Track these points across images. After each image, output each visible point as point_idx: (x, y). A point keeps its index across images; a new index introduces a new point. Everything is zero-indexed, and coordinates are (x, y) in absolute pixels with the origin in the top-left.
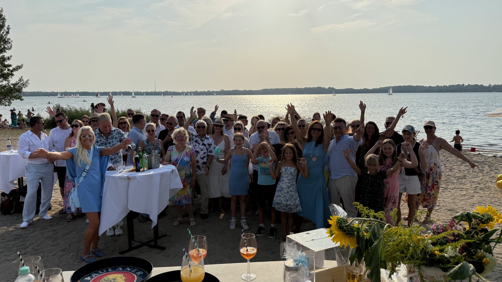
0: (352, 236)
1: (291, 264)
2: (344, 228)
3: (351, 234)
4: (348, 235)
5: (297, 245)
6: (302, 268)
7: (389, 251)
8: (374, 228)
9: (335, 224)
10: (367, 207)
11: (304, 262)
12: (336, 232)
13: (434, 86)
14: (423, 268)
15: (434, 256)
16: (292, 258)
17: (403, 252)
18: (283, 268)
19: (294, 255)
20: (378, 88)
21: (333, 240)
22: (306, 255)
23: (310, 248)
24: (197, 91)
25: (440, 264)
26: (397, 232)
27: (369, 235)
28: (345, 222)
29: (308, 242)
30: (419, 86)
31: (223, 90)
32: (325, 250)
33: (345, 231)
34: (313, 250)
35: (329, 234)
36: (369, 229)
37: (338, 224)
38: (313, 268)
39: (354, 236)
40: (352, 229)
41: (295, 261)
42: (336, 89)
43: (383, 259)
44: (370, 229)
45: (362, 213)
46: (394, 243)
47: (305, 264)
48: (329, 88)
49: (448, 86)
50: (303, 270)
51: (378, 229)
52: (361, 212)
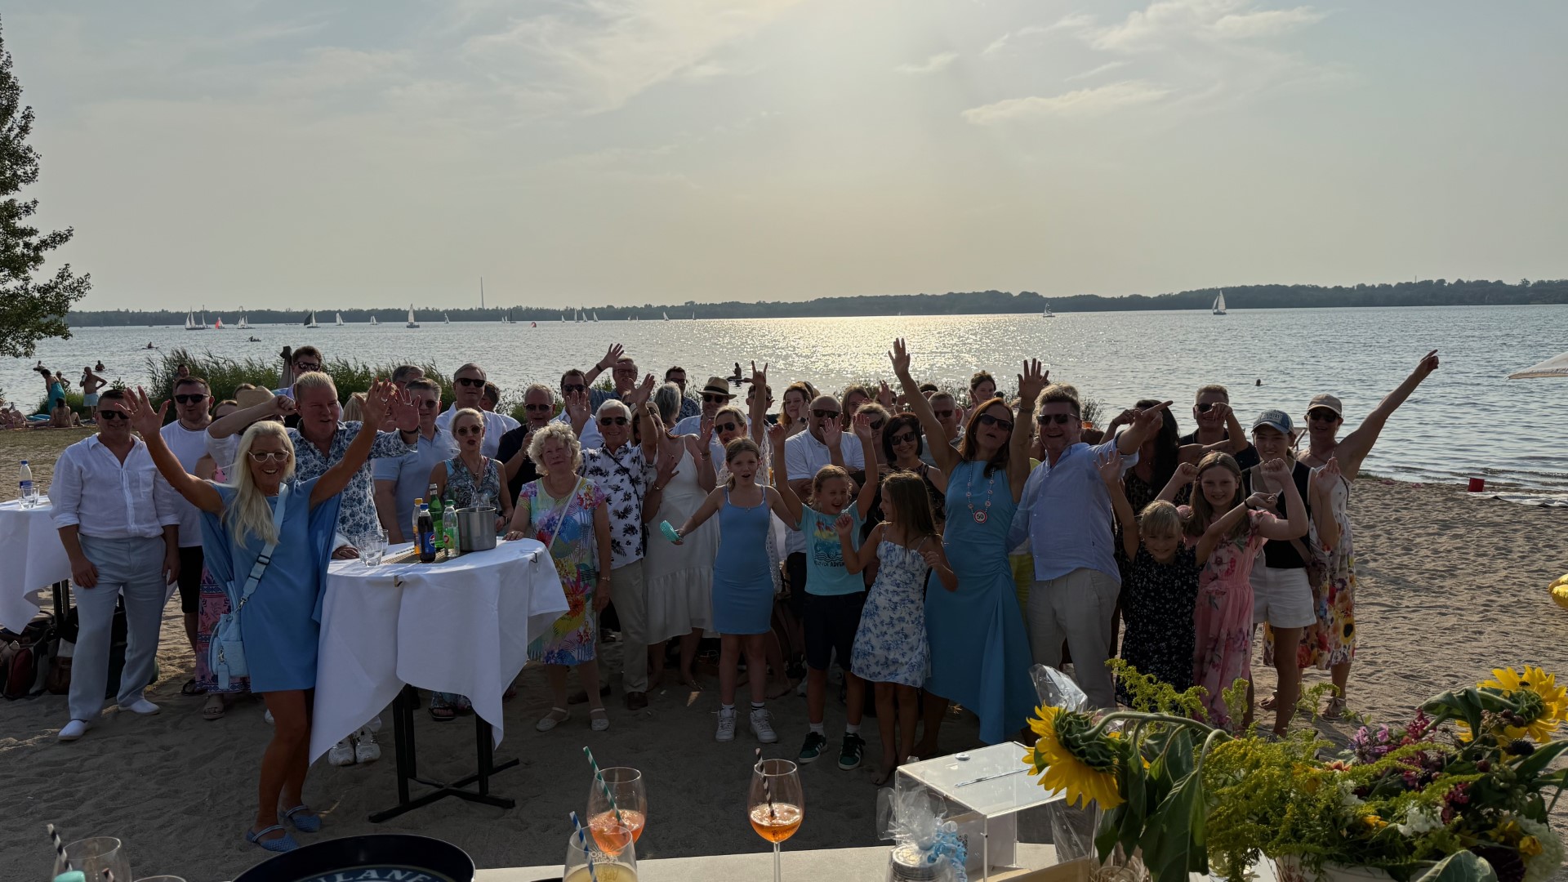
0: (1104, 770)
1: (912, 858)
2: (1080, 746)
3: (1102, 764)
4: (1091, 768)
5: (930, 796)
6: (947, 870)
7: (1220, 814)
8: (1173, 744)
9: (1051, 731)
10: (1151, 675)
11: (954, 851)
12: (1055, 758)
13: (1350, 286)
14: (1330, 868)
15: (1362, 832)
16: (916, 838)
17: (1264, 820)
18: (883, 874)
19: (922, 831)
20: (1176, 292)
21: (1047, 783)
22: (959, 830)
23: (973, 808)
24: (612, 307)
25: (1384, 857)
26: (1245, 755)
27: (1158, 766)
28: (1081, 724)
29: (963, 788)
30: (1304, 287)
31: (692, 303)
32: (1019, 813)
33: (1082, 753)
34: (980, 814)
35: (1030, 766)
36: (1156, 748)
37: (1061, 733)
38: (982, 869)
39: (1110, 770)
40: (1104, 747)
41: (924, 848)
43: (1198, 842)
44: (1160, 745)
45: (1135, 695)
46: (1237, 791)
47: (957, 857)
48: (1024, 294)
49: (1393, 285)
50: (949, 876)
51: (1185, 745)
52: (1132, 692)
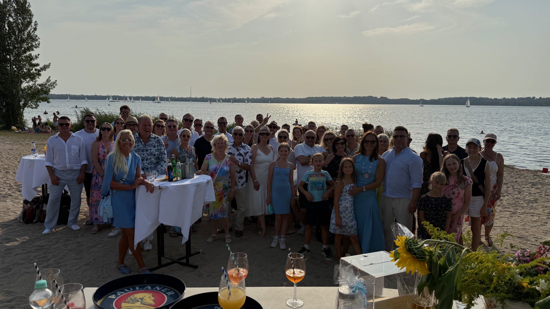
0: (423, 261)
1: (346, 291)
2: (414, 251)
3: (422, 258)
4: (418, 259)
5: (353, 268)
6: (359, 296)
7: (466, 280)
8: (449, 253)
9: (403, 245)
10: (438, 228)
11: (362, 289)
12: (405, 255)
13: (500, 98)
14: (507, 302)
15: (521, 289)
16: (348, 284)
17: (482, 283)
18: (336, 295)
19: (351, 281)
20: (437, 98)
21: (398, 265)
22: (364, 281)
23: (370, 274)
24: (235, 98)
25: (530, 298)
26: (478, 258)
27: (443, 260)
28: (414, 243)
29: (366, 266)
30: (483, 98)
31: (263, 97)
32: (385, 277)
33: (415, 254)
34: (372, 276)
35: (393, 258)
36: (442, 254)
37: (407, 246)
38: (372, 296)
39: (425, 261)
40: (422, 251)
41: (351, 288)
42: (389, 98)
43: (458, 289)
44: (444, 253)
46: (474, 271)
47: (363, 291)
48: (382, 97)
49: (516, 98)
50: (360, 298)
51: (453, 253)
